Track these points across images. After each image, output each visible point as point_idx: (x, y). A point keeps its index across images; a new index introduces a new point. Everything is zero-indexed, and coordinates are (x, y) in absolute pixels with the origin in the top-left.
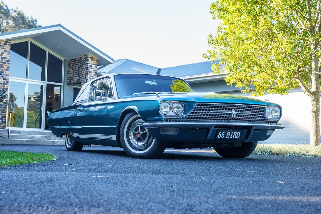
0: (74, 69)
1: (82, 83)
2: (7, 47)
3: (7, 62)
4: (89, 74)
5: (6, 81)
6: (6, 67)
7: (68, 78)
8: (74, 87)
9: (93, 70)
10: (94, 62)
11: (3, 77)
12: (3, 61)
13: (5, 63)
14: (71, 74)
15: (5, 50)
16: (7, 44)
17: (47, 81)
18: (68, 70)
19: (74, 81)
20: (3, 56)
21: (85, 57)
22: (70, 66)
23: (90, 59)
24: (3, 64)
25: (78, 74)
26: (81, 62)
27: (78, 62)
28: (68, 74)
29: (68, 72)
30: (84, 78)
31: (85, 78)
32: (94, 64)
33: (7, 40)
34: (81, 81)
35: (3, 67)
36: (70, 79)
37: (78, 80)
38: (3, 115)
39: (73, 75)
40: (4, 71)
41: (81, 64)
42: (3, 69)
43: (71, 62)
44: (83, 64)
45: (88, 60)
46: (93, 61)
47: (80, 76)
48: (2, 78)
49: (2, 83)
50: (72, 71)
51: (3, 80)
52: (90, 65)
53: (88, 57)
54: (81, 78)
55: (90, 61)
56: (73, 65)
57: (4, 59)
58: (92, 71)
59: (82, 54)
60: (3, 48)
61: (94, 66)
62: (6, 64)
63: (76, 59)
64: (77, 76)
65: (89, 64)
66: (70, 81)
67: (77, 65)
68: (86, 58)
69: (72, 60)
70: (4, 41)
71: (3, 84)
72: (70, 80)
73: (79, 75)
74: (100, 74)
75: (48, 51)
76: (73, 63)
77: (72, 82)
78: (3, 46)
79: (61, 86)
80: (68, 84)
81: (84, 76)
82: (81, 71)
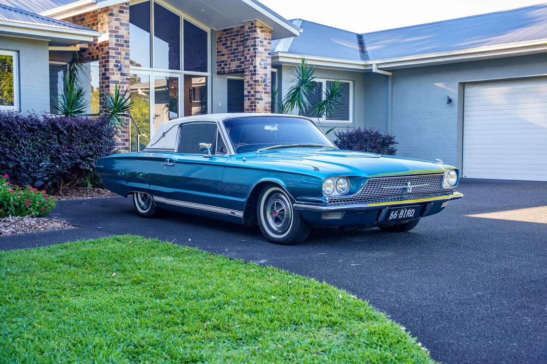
0: (228, 47)
1: (247, 73)
2: (125, 17)
3: (125, 44)
4: (259, 57)
5: (125, 77)
6: (123, 53)
7: (218, 62)
8: (229, 77)
9: (265, 50)
10: (266, 35)
11: (120, 70)
12: (119, 43)
13: (122, 45)
14: (223, 55)
15: (120, 23)
16: (124, 10)
17: (184, 70)
18: (218, 49)
19: (229, 68)
20: (119, 34)
21: (250, 26)
22: (221, 41)
23: (258, 30)
24: (119, 48)
25: (237, 56)
26: (243, 34)
27: (235, 35)
28: (218, 56)
29: (218, 52)
30: (249, 64)
31: (252, 64)
32: (266, 39)
33: (123, 4)
34: (243, 69)
35: (120, 54)
36: (222, 64)
37: (237, 66)
38: (124, 136)
39: (228, 58)
40: (122, 60)
41: (241, 37)
42: (119, 56)
43: (222, 34)
44: (247, 39)
45: (255, 31)
46: (264, 33)
47: (240, 59)
48: (119, 72)
49: (120, 81)
50: (225, 51)
51: (120, 76)
52: (260, 40)
53: (255, 27)
54: (243, 62)
55: (260, 34)
56: (226, 40)
57: (119, 39)
58: (263, 51)
59: (244, 21)
60: (118, 20)
61: (265, 42)
62: (125, 48)
63: (232, 29)
64: (234, 60)
65: (258, 38)
66: (223, 68)
67: (233, 41)
68: (252, 28)
69: (225, 30)
70: (119, 6)
71: (122, 83)
72: (222, 66)
73: (239, 57)
74: (276, 55)
75: (183, 16)
76: (226, 37)
77: (226, 70)
78: (118, 15)
79: (206, 77)
80: (219, 73)
81: (249, 60)
82: (243, 52)
